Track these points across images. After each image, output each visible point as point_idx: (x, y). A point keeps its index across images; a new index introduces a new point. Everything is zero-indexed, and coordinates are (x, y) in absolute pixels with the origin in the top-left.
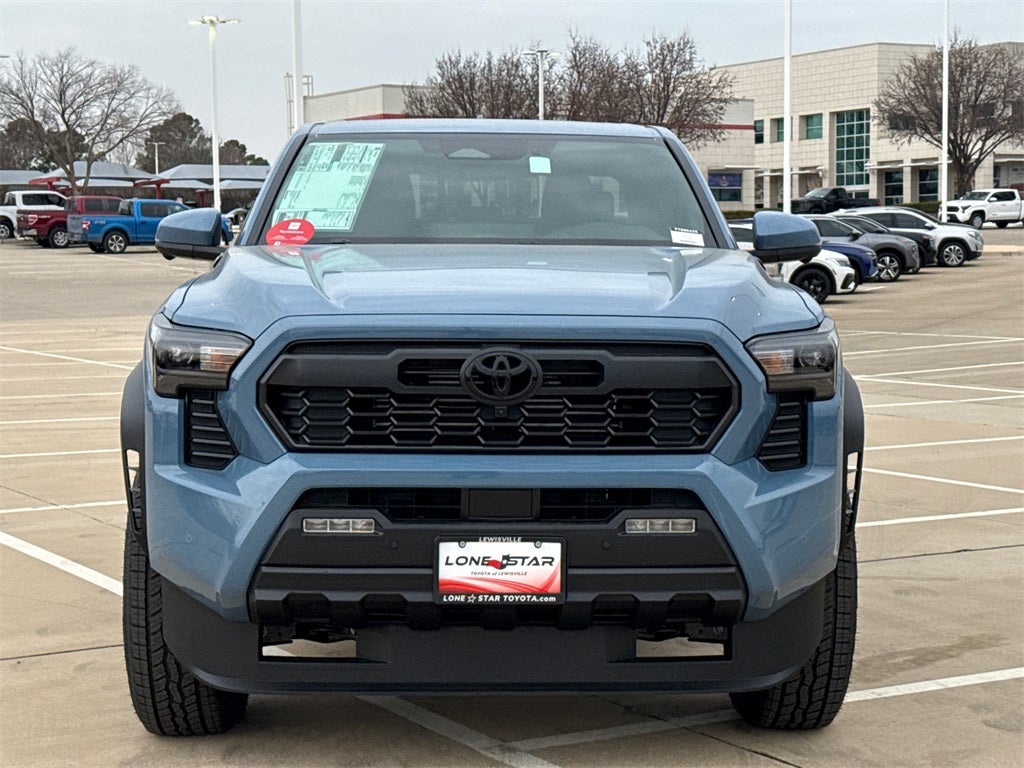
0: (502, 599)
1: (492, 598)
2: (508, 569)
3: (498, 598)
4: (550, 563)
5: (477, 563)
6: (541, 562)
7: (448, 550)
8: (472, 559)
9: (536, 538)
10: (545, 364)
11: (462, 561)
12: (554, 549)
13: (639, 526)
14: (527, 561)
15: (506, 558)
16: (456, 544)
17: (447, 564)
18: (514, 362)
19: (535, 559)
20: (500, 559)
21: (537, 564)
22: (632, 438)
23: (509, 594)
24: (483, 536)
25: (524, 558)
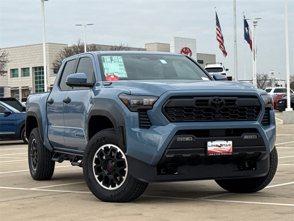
0: (221, 154)
1: (219, 154)
2: (222, 147)
3: (220, 154)
4: (230, 146)
5: (215, 146)
6: (228, 145)
7: (209, 143)
8: (214, 145)
9: (227, 140)
10: (226, 100)
11: (212, 146)
12: (230, 143)
13: (246, 137)
14: (225, 145)
15: (221, 145)
16: (211, 142)
17: (209, 147)
18: (220, 100)
19: (227, 145)
20: (220, 145)
21: (227, 146)
22: (243, 117)
23: (222, 153)
24: (216, 140)
25: (224, 145)
